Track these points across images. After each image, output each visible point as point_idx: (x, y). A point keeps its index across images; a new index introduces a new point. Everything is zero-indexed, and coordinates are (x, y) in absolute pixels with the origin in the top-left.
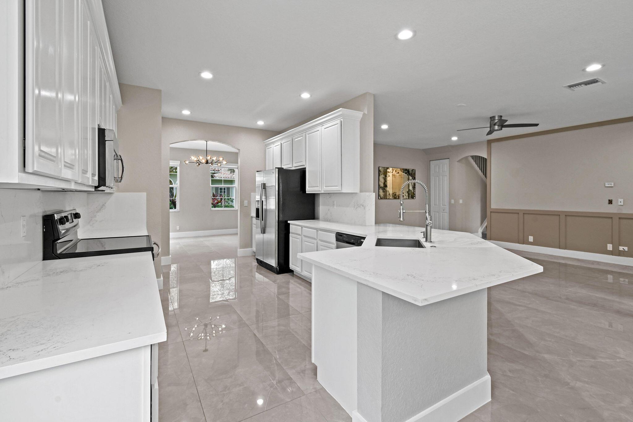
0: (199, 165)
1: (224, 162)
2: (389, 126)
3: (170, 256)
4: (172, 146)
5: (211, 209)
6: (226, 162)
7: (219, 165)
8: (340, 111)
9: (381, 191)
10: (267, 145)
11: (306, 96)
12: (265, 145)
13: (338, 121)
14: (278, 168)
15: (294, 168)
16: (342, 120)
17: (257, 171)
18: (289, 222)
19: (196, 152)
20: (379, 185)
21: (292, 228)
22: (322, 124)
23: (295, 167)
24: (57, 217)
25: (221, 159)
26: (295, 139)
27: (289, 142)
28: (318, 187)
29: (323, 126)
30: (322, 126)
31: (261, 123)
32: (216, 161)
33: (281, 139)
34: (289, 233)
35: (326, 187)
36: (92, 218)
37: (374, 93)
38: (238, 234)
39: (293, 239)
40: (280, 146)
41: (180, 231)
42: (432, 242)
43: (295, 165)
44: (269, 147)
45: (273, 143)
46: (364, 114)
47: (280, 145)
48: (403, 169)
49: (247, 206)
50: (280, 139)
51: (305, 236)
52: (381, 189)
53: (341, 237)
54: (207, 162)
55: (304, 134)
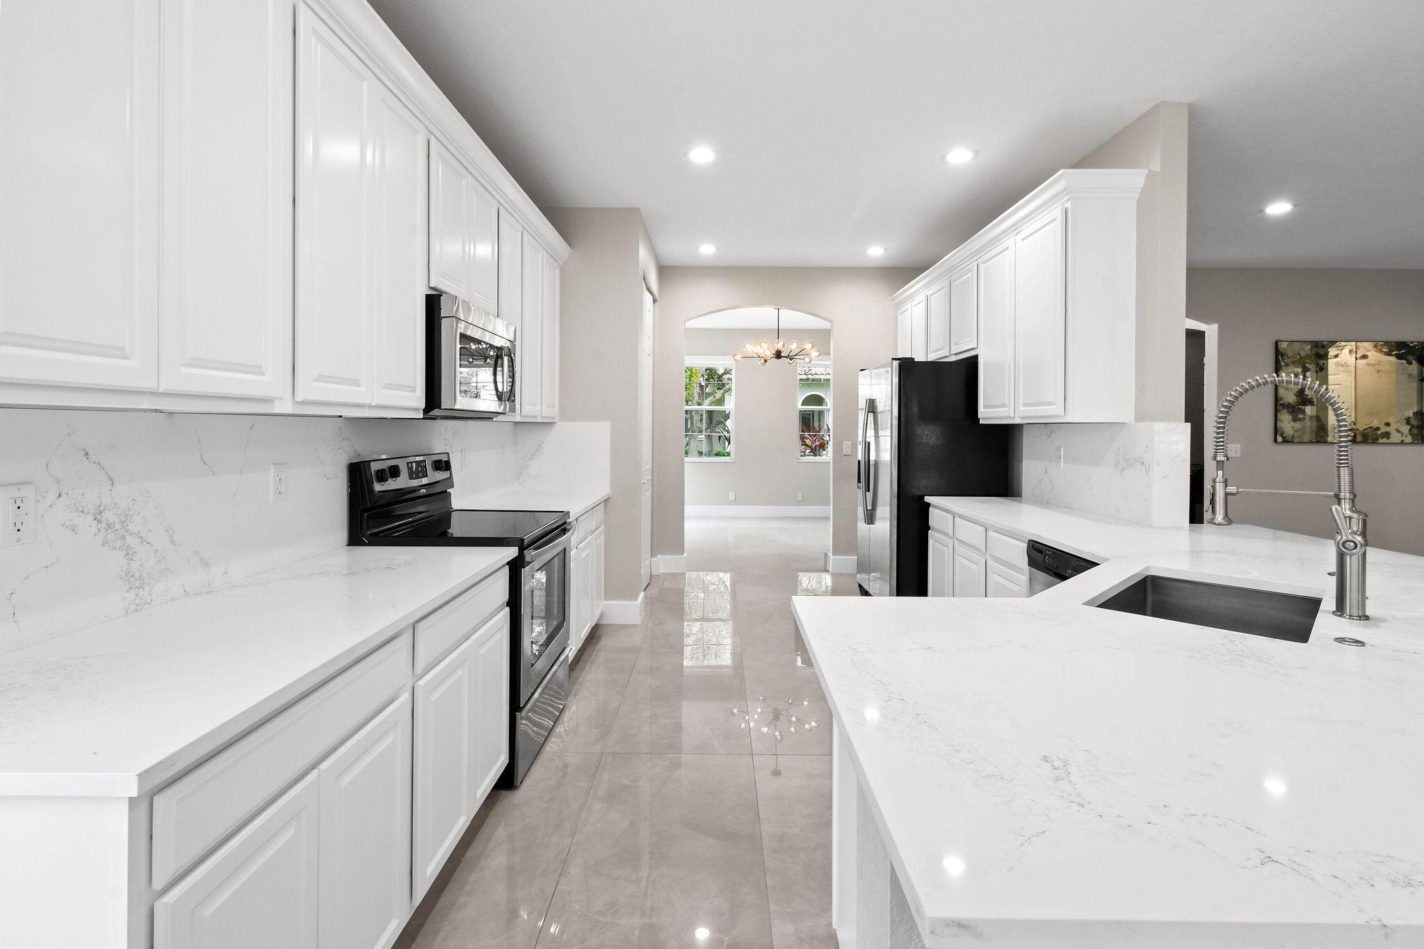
0: (765, 361)
1: (814, 354)
2: (1295, 206)
3: (685, 554)
4: (689, 325)
5: (798, 459)
6: (818, 354)
7: (807, 360)
8: (1062, 179)
9: (1285, 417)
10: (899, 305)
11: (960, 157)
12: (896, 304)
13: (1057, 212)
14: (898, 359)
15: (953, 359)
16: (1068, 205)
17: (862, 370)
18: (927, 499)
19: (756, 334)
20: (1277, 399)
21: (935, 517)
22: (1015, 228)
23: (956, 354)
24: (375, 467)
25: (808, 346)
26: (954, 281)
27: (944, 289)
28: (1005, 406)
29: (1020, 232)
30: (1017, 234)
31: (876, 252)
32: (797, 351)
33: (927, 285)
34: (929, 528)
35: (1025, 405)
36: (521, 469)
37: (1187, 102)
38: (829, 518)
39: (937, 545)
40: (923, 305)
41: (736, 502)
42: (1367, 618)
43: (955, 349)
44: (903, 309)
45: (911, 297)
46: (1151, 176)
47: (924, 302)
48: (1386, 343)
49: (849, 453)
50: (924, 286)
51: (961, 541)
52: (1284, 411)
53: (1039, 557)
54: (778, 355)
55: (975, 263)
